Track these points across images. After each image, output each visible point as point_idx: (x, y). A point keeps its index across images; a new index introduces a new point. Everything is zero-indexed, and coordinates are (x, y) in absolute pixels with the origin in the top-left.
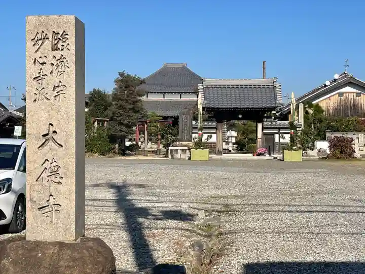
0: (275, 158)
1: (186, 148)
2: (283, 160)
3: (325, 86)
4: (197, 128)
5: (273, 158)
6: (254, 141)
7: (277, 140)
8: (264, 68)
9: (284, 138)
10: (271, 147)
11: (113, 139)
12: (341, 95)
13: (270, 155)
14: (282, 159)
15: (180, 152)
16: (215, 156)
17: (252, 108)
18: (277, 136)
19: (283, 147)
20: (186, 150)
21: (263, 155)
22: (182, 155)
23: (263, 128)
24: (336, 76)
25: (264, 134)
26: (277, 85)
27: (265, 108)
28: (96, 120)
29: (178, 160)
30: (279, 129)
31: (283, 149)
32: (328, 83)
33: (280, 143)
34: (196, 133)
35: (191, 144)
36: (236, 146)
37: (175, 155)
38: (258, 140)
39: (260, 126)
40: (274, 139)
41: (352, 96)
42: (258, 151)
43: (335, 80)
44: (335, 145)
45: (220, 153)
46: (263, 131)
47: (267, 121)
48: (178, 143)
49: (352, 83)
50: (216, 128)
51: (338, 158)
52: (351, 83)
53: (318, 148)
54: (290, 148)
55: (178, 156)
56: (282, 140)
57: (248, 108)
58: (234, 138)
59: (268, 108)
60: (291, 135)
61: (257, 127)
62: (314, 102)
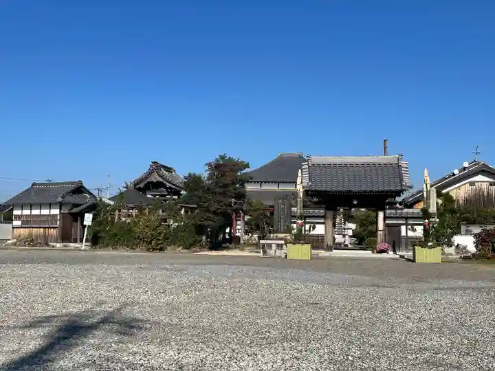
0: (402, 257)
1: (283, 242)
2: (413, 261)
3: (454, 175)
4: (296, 216)
5: (398, 256)
6: (374, 233)
7: (403, 233)
8: (385, 148)
9: (414, 230)
10: (395, 242)
11: (200, 230)
12: (472, 184)
13: (395, 252)
14: (412, 259)
15: (274, 247)
16: (322, 253)
17: (371, 191)
18: (403, 228)
19: (413, 243)
20: (282, 245)
21: (385, 252)
22: (277, 251)
23: (385, 218)
24: (466, 164)
25: (386, 225)
26: (402, 163)
27: (388, 192)
28: (183, 207)
29: (272, 257)
30: (407, 218)
31: (414, 246)
32: (456, 172)
33: (407, 238)
34: (295, 223)
35: (289, 237)
36: (354, 239)
37: (268, 250)
38: (379, 232)
39: (381, 215)
40: (400, 232)
41: (485, 186)
42: (379, 247)
43: (465, 169)
44: (484, 241)
45: (329, 249)
46: (384, 221)
47: (390, 209)
48: (272, 235)
49: (485, 171)
50: (324, 217)
51: (488, 258)
52: (483, 170)
53: (456, 244)
54: (423, 244)
55: (272, 252)
56: (411, 234)
57: (365, 192)
58: (351, 231)
59: (392, 192)
60: (425, 227)
61: (377, 217)
62: (444, 191)
